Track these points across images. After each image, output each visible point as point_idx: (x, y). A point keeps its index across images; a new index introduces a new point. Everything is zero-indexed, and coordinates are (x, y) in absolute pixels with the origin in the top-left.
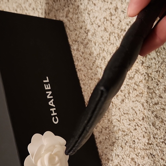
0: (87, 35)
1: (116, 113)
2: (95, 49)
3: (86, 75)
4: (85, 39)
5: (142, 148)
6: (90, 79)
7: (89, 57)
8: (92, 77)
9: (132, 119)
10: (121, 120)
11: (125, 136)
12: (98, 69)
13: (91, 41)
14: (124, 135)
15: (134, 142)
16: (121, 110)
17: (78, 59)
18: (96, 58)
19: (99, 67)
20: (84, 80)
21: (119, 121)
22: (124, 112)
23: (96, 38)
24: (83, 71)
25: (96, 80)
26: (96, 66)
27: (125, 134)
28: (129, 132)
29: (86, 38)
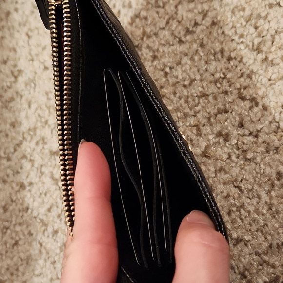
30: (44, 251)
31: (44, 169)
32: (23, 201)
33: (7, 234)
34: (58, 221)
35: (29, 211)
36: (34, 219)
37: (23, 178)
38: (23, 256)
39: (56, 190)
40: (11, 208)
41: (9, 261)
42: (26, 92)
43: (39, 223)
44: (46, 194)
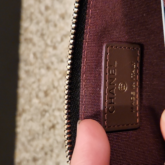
3: (38, 55)
8: (50, 65)
17: (34, 17)
20: (31, 64)
24: (34, 45)
25: (57, 73)
40: (52, 94)
41: (44, 142)
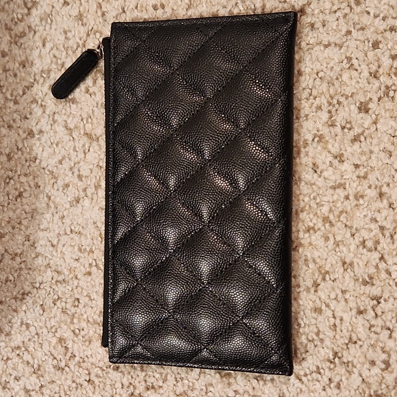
0: (29, 14)
1: (51, 224)
2: (40, 56)
4: (21, 21)
5: (91, 320)
6: (6, 126)
7: (18, 68)
9: (88, 249)
10: (60, 246)
11: (59, 285)
12: (34, 106)
13: (35, 32)
14: (57, 281)
15: (76, 303)
16: (67, 221)
18: (37, 78)
19: (39, 103)
21: (53, 246)
22: (73, 228)
23: (51, 28)
26: (32, 99)
27: (60, 278)
28: (71, 276)
29: (22, 18)
30: (51, 204)
31: (56, 117)
32: (31, 149)
33: (10, 185)
34: (70, 175)
35: (38, 161)
36: (42, 170)
37: (32, 124)
38: (27, 208)
39: (70, 140)
42: (41, 28)
43: (48, 175)
44: (57, 145)
